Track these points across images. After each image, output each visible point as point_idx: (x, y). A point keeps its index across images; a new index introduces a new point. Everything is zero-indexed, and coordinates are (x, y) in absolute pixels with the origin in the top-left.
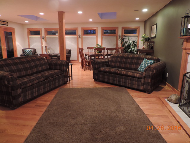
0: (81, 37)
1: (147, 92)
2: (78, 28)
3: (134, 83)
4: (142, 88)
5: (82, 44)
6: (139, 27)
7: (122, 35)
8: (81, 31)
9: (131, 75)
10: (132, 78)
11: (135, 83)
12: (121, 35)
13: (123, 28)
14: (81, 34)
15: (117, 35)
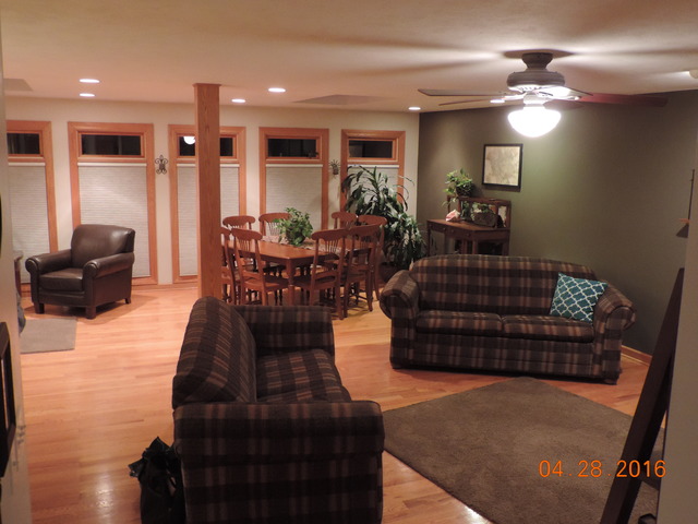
0: (167, 166)
1: (607, 381)
2: (151, 126)
3: (568, 360)
4: (596, 370)
5: (171, 199)
6: (401, 134)
7: (344, 162)
8: (170, 141)
9: (555, 333)
10: (558, 343)
11: (572, 359)
12: (339, 161)
13: (344, 134)
14: (166, 156)
15: (325, 161)
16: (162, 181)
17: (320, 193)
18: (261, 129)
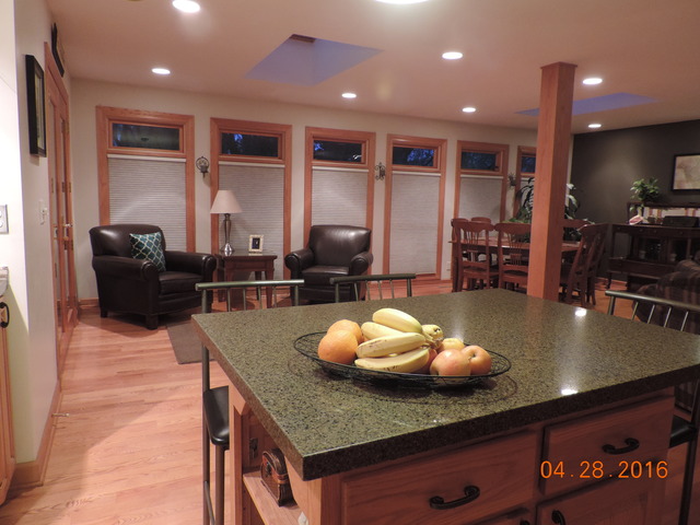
2: (374, 134)
5: (386, 203)
7: (518, 176)
12: (515, 174)
15: (504, 174)
16: (380, 186)
17: (499, 202)
18: (459, 142)
